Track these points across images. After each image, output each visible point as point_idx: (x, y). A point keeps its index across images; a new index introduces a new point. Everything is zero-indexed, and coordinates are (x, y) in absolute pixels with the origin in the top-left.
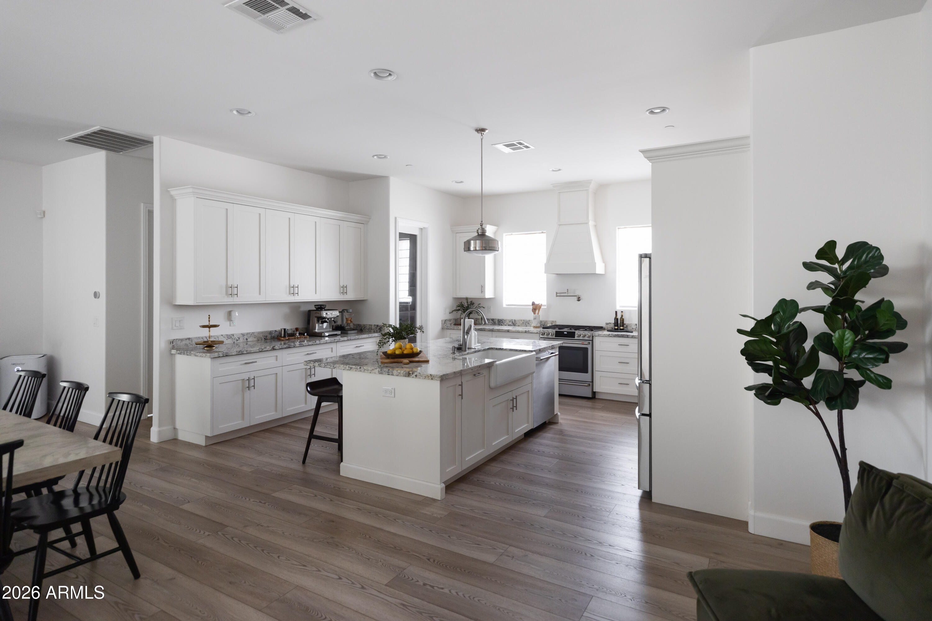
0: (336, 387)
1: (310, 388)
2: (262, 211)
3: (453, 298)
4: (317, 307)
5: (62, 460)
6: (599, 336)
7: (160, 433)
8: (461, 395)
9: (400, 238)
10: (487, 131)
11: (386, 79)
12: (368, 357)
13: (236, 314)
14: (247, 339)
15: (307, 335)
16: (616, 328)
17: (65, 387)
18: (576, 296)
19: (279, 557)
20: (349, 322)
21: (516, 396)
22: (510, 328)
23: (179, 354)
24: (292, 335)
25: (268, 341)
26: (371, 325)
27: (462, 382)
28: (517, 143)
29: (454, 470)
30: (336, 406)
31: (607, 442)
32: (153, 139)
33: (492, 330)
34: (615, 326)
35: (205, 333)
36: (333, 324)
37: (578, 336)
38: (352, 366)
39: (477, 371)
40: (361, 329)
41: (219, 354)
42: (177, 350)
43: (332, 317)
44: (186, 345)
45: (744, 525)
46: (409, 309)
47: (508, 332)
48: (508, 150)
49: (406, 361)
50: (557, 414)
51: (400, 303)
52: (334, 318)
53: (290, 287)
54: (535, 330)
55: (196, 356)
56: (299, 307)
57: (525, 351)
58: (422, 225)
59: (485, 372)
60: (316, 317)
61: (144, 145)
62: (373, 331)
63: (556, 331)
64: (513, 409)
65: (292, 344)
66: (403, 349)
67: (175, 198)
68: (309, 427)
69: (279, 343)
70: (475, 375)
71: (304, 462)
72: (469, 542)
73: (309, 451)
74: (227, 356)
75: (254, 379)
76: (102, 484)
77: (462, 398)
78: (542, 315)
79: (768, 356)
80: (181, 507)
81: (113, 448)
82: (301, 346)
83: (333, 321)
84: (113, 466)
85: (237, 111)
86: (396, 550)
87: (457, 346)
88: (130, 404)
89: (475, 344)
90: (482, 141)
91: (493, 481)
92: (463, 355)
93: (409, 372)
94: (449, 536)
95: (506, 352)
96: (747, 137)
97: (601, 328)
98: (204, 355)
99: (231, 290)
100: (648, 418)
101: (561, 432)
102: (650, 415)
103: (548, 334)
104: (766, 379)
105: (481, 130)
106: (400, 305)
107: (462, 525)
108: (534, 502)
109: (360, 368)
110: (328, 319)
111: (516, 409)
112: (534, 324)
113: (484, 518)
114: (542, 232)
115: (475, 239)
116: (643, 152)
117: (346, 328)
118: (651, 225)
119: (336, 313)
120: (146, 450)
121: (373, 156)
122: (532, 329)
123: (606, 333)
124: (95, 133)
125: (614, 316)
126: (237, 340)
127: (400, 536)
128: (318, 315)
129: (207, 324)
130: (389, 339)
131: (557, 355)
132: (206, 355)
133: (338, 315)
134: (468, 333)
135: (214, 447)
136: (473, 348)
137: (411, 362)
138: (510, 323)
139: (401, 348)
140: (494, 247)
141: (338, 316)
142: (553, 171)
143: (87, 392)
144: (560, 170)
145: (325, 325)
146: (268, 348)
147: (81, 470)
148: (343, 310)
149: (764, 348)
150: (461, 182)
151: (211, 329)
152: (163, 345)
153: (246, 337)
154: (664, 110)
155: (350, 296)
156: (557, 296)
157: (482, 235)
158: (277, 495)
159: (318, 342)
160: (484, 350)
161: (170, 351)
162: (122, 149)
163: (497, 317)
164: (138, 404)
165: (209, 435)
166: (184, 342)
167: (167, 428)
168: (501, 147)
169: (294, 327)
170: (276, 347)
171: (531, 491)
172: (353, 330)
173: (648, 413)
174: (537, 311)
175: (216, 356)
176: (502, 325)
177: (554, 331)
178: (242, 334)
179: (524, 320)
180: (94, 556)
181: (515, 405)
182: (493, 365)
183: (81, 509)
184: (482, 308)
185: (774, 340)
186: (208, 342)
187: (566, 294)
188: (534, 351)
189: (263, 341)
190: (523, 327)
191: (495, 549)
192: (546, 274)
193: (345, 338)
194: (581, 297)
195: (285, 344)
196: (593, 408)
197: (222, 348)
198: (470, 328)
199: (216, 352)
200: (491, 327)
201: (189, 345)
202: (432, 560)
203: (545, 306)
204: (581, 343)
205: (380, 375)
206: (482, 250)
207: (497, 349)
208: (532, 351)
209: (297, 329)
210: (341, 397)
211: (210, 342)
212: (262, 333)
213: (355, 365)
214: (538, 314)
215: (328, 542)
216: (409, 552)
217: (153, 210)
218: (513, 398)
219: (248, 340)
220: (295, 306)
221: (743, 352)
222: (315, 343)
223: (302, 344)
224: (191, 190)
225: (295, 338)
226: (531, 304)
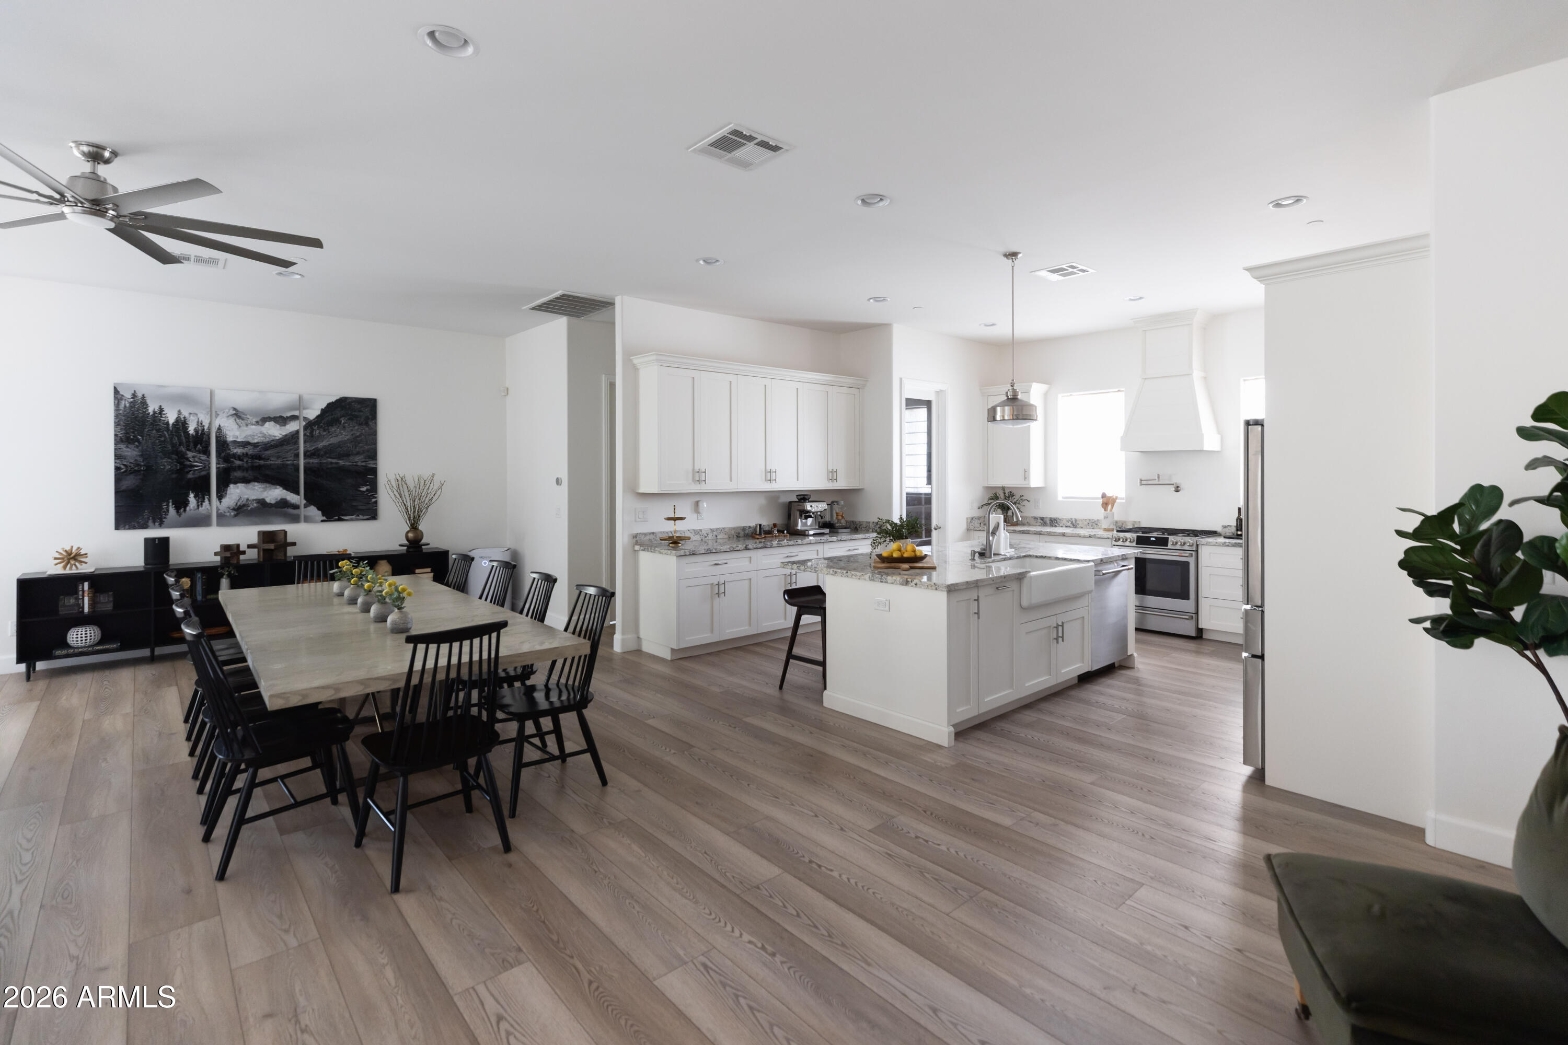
0: (819, 597)
1: (788, 596)
2: (732, 378)
3: (983, 487)
4: (799, 497)
5: (538, 648)
6: (1207, 544)
7: (623, 640)
8: (978, 613)
9: (907, 405)
10: (1020, 256)
11: (877, 205)
12: (859, 560)
13: (704, 505)
14: (716, 536)
15: (787, 533)
16: (1239, 533)
17: (534, 579)
18: (1173, 484)
19: (748, 785)
20: (840, 518)
21: (1063, 623)
22: (1068, 531)
23: (642, 550)
24: (769, 532)
25: (741, 539)
26: (869, 523)
27: (978, 597)
28: (1067, 267)
29: (968, 712)
30: (818, 619)
31: (1209, 700)
32: (614, 299)
33: (1040, 533)
34: (1237, 530)
35: (669, 527)
36: (820, 519)
37: (1173, 544)
38: (837, 570)
39: (1000, 584)
40: (856, 527)
41: (685, 552)
42: (641, 545)
43: (818, 510)
44: (650, 540)
45: (1419, 833)
46: (923, 502)
47: (1064, 536)
48: (1055, 277)
49: (906, 566)
50: (1131, 655)
51: (907, 494)
52: (821, 512)
53: (766, 472)
54: (1106, 534)
55: (660, 553)
56: (778, 497)
57: (1078, 561)
58: (939, 387)
59: (1014, 586)
60: (798, 510)
61: (606, 307)
62: (871, 530)
63: (1138, 536)
64: (1057, 639)
65: (769, 543)
66: (903, 551)
67: (638, 367)
68: (786, 648)
69: (754, 541)
70: (997, 588)
71: (781, 687)
72: (978, 799)
73: (787, 675)
74: (694, 554)
75: (724, 584)
76: (570, 682)
77: (979, 618)
78: (1118, 514)
79: (1446, 572)
80: (646, 721)
81: (581, 640)
82: (779, 546)
83: (820, 515)
84: (583, 658)
85: (704, 261)
86: (886, 795)
87: (978, 549)
88: (597, 597)
89: (1006, 549)
90: (1013, 269)
91: (1023, 733)
92: (985, 563)
93: (907, 579)
94: (954, 790)
95: (1050, 561)
96: (1426, 236)
97: (1213, 533)
98: (669, 552)
99: (698, 476)
100: (1260, 661)
101: (1137, 681)
102: (1262, 657)
103: (1125, 540)
104: (1442, 606)
105: (1013, 255)
106: (907, 498)
107: (973, 779)
108: (1079, 764)
109: (847, 572)
110: (813, 513)
111: (1063, 641)
112: (1105, 526)
113: (1003, 774)
114: (1119, 391)
115: (1002, 404)
116: (1248, 269)
117: (837, 525)
118: (1264, 377)
119: (821, 506)
120: (610, 659)
121: (869, 300)
122: (1100, 533)
123: (1221, 540)
124: (557, 298)
125: (1236, 515)
126: (705, 537)
127: (891, 781)
128: (801, 508)
129: (672, 516)
130: (886, 538)
131: (1132, 568)
132: (671, 552)
133: (826, 508)
134: (994, 533)
135: (681, 662)
136: (1003, 554)
137: (912, 568)
138: (1069, 524)
139: (900, 550)
140: (1030, 415)
141: (825, 510)
142: (1131, 300)
143: (556, 584)
144: (1141, 298)
145: (810, 521)
146: (741, 547)
147: (554, 659)
148: (833, 502)
149: (1440, 558)
150: (993, 325)
151: (677, 521)
152: (626, 539)
153: (715, 533)
154: (1298, 201)
155: (841, 484)
156: (1141, 484)
157: (1013, 399)
158: (748, 720)
159: (800, 542)
160: (1018, 557)
161: (634, 547)
162: (583, 314)
163: (1049, 514)
164: (604, 598)
165: (675, 648)
166: (648, 537)
167: (631, 636)
168: (1044, 273)
169: (771, 523)
170: (750, 546)
171: (1076, 750)
172: (845, 528)
173: (1260, 654)
174: (1110, 507)
175: (682, 554)
176: (1056, 526)
177: (1135, 535)
178: (711, 530)
179: (1090, 520)
180: (563, 756)
181: (1060, 635)
182: (1025, 577)
183: (551, 703)
184: (1026, 501)
185: (1458, 547)
186: (673, 537)
187: (1156, 482)
188: (1093, 561)
189: (735, 539)
190: (1088, 530)
191: (1014, 811)
192: (1123, 452)
193: (835, 539)
194: (1182, 486)
195: (760, 543)
196: (1198, 652)
197: (687, 546)
198: (997, 527)
199: (683, 549)
200: (1039, 529)
201: (653, 540)
202: (928, 813)
203: (1122, 499)
204: (1177, 554)
205: (872, 582)
206: (1013, 419)
207: (1037, 557)
208: (1088, 561)
209: (775, 525)
210: (824, 609)
211: (675, 538)
212: (734, 528)
213: (841, 569)
214: (1111, 510)
215: (804, 777)
216: (901, 800)
217: (615, 383)
218: (1058, 625)
219: (718, 537)
220: (773, 496)
221: (1403, 564)
222: (797, 543)
223: (781, 544)
224: (654, 357)
225: (773, 536)
226: (1100, 496)
